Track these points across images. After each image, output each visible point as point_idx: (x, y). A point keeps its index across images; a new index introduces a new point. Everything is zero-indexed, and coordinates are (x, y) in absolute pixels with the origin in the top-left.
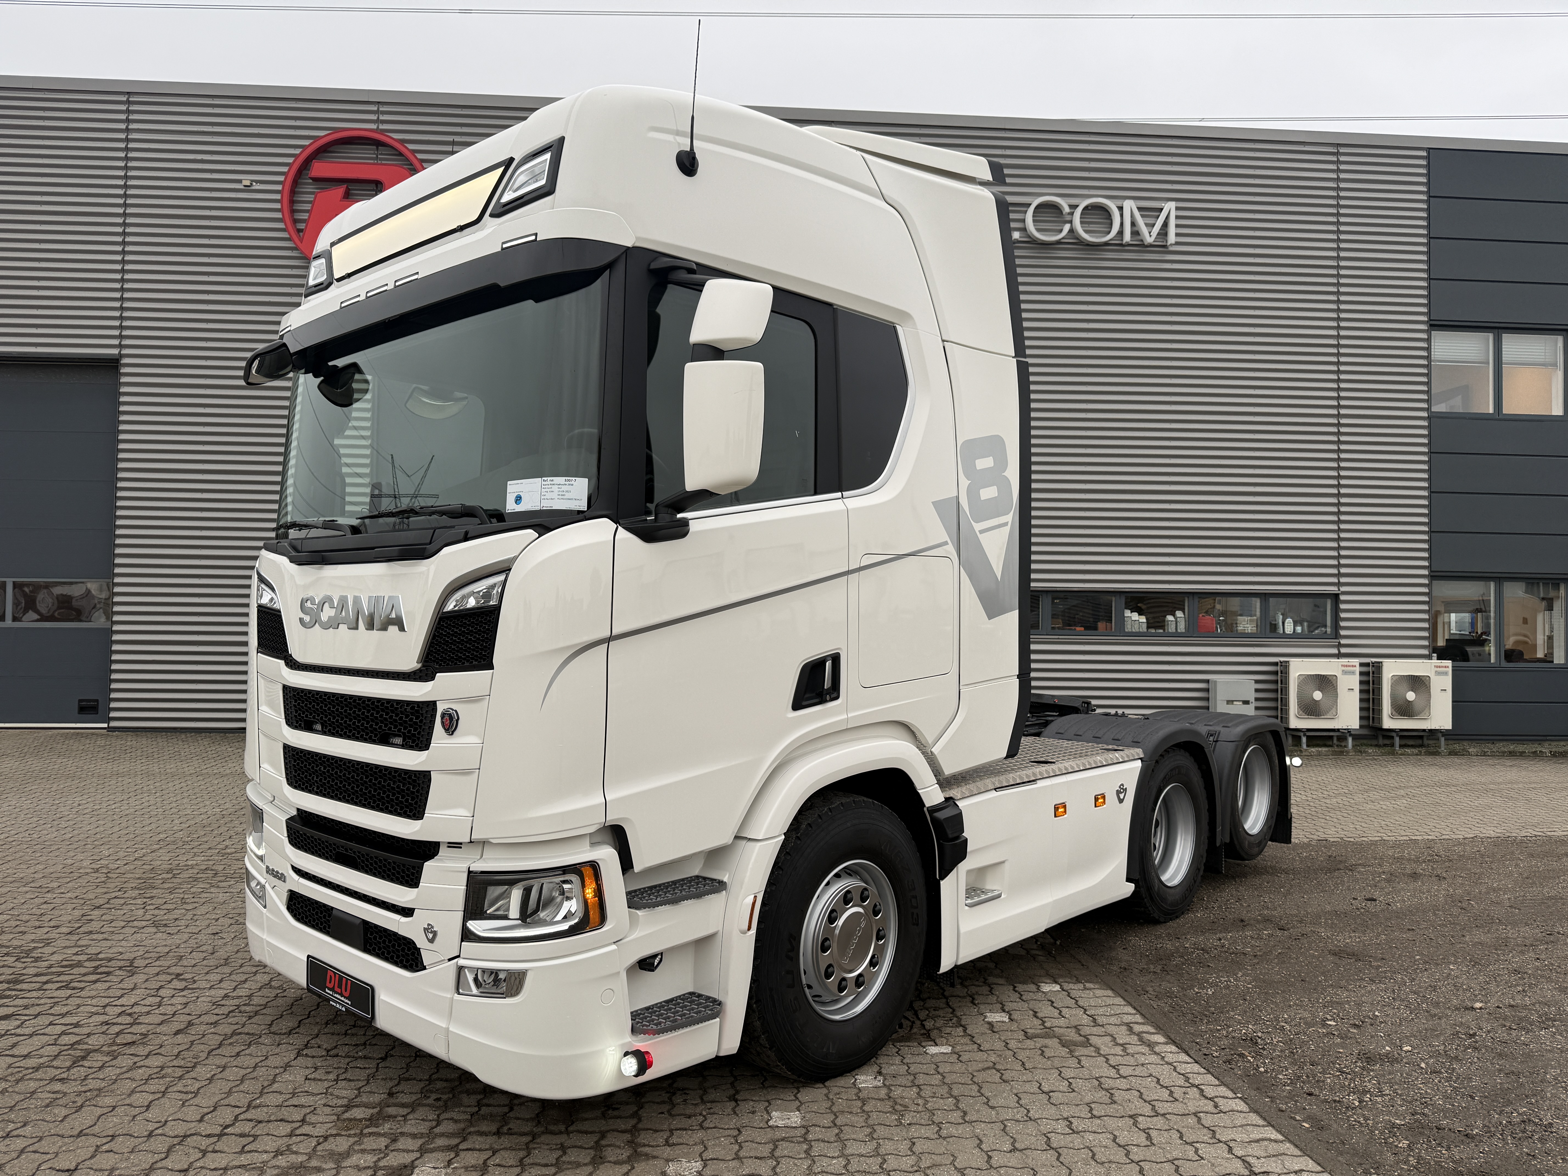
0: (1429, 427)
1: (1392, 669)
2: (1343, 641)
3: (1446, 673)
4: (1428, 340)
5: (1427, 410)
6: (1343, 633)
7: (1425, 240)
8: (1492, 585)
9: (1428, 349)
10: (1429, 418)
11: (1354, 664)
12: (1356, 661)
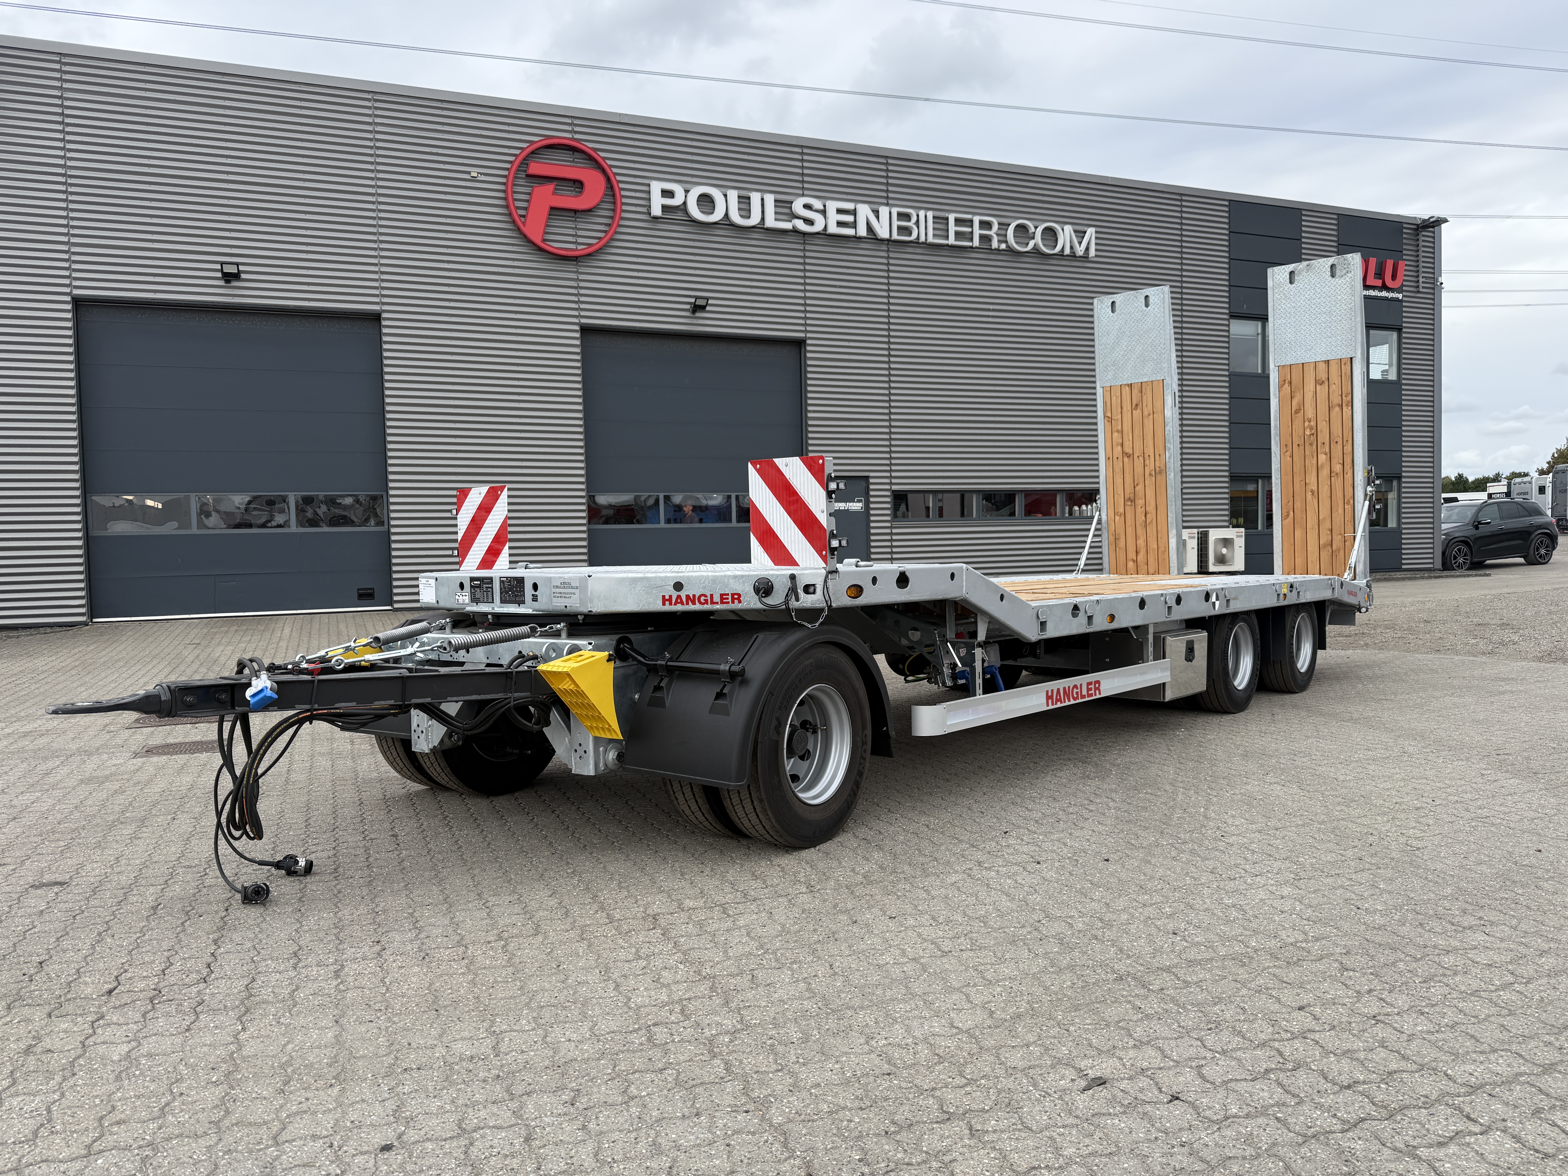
0: (1229, 382)
1: (1214, 535)
2: (1185, 519)
3: (1241, 536)
4: (1228, 325)
5: (1228, 370)
6: (1184, 513)
7: (1227, 260)
8: (1260, 481)
9: (1228, 331)
10: (1229, 376)
11: (1195, 532)
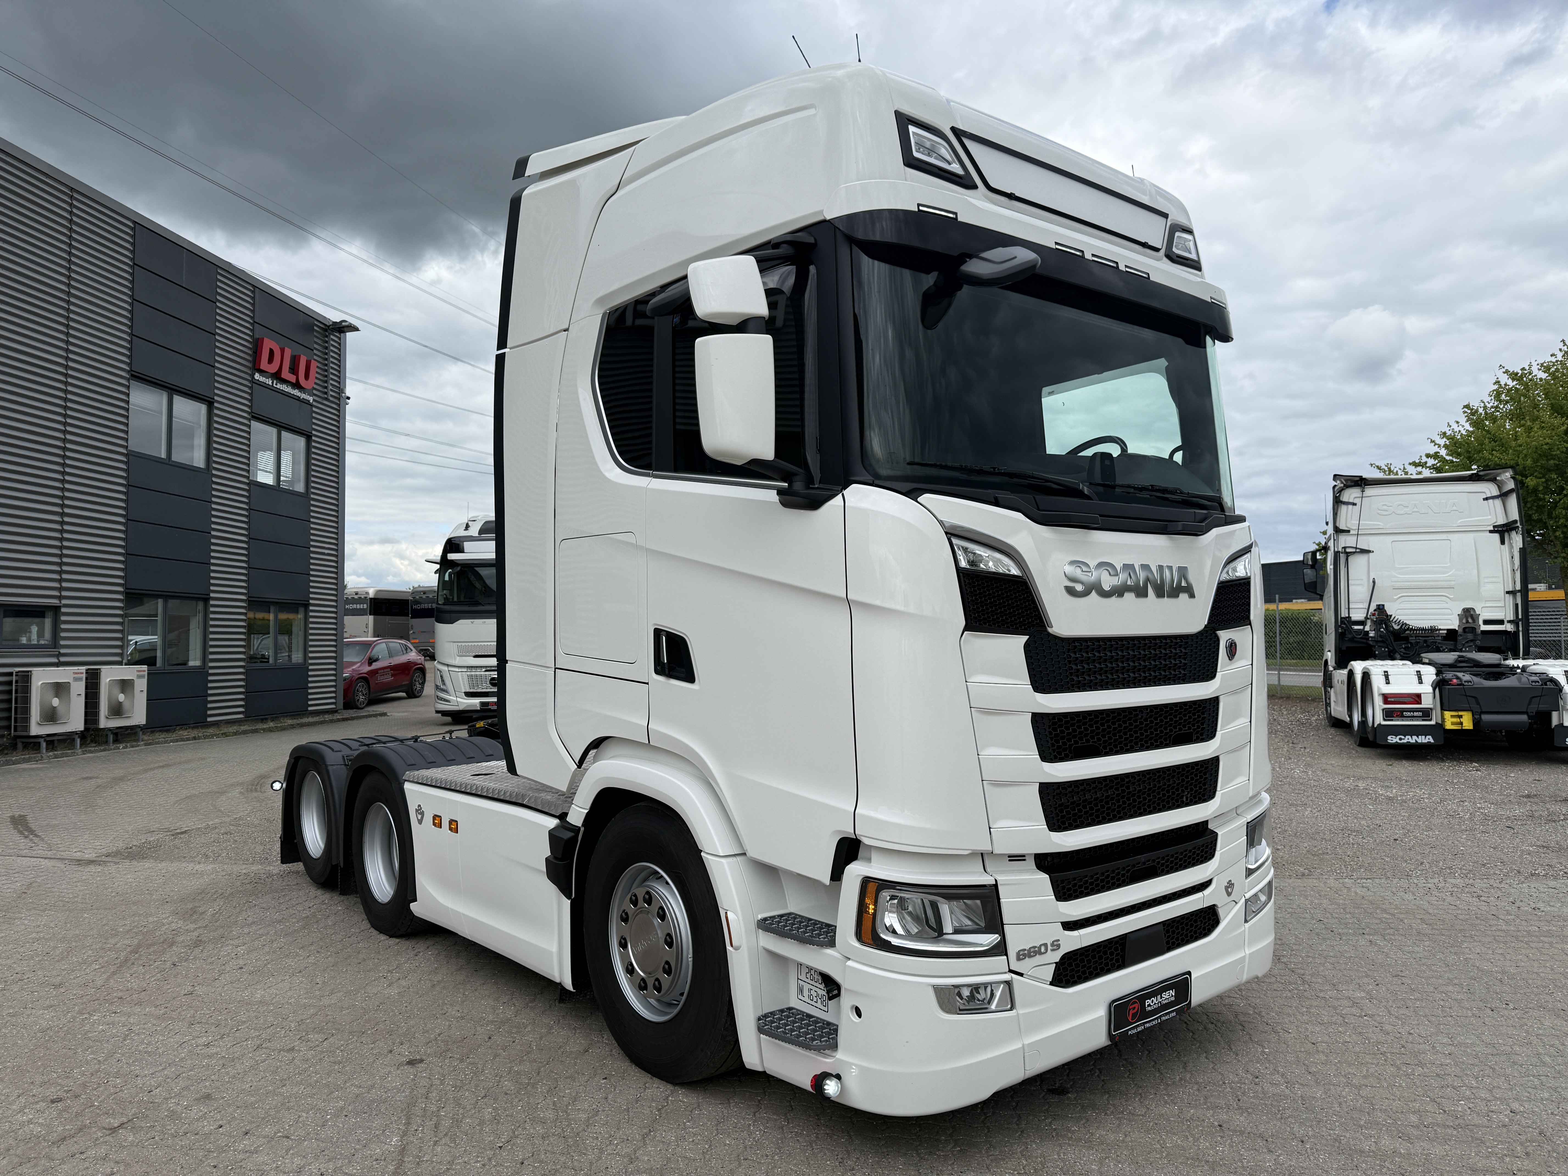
0: (127, 463)
1: (109, 675)
2: (62, 651)
3: (143, 677)
4: (128, 387)
5: (126, 447)
6: (62, 643)
7: (129, 300)
8: (160, 602)
9: (128, 395)
10: (127, 455)
11: (82, 671)
12: (83, 669)
